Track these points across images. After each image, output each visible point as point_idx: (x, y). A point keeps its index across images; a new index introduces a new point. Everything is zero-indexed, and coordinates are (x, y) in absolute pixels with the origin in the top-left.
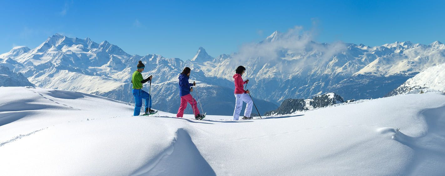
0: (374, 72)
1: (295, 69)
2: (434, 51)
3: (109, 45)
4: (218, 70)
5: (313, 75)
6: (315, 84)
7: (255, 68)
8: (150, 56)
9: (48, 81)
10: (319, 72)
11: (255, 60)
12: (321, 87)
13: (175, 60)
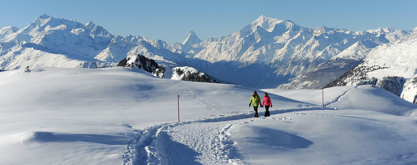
0: (352, 56)
1: (278, 53)
2: (414, 36)
3: (94, 25)
4: (204, 53)
5: (294, 59)
6: (295, 67)
7: (239, 51)
8: (131, 37)
9: (13, 59)
10: (301, 55)
11: (240, 43)
12: (301, 71)
13: (158, 41)
